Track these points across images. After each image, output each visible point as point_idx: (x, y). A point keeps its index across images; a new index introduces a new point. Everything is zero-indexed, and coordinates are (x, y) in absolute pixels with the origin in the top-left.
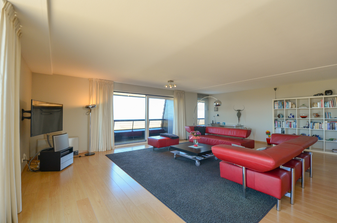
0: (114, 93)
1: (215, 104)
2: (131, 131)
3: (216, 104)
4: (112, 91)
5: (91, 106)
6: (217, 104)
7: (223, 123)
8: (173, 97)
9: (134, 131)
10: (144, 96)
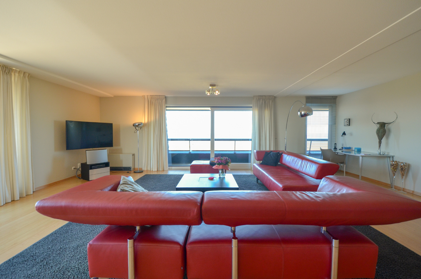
0: (167, 108)
1: (299, 113)
2: (233, 152)
3: (301, 113)
4: (164, 107)
5: (137, 124)
6: (303, 113)
7: (355, 148)
8: (252, 107)
9: (237, 152)
10: (209, 109)
